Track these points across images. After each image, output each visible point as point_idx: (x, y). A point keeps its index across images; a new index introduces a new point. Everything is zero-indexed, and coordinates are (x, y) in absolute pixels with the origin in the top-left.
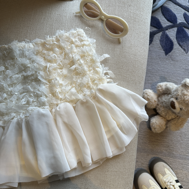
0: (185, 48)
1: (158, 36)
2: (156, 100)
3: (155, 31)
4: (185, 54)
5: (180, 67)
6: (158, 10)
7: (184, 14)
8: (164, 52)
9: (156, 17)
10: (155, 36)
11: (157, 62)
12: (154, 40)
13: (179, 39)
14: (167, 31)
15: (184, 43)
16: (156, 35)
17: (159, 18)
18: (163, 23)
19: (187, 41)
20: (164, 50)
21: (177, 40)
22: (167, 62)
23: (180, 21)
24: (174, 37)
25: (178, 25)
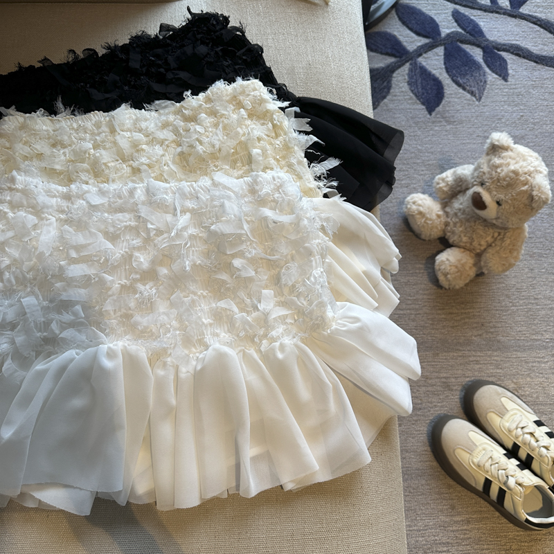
0: (474, 89)
1: (401, 75)
2: (441, 213)
3: (393, 62)
4: (477, 103)
5: (471, 134)
6: (389, 16)
7: (453, 12)
8: (424, 107)
9: (388, 30)
10: (394, 75)
11: (412, 134)
12: (393, 86)
13: (454, 72)
14: (420, 59)
15: (467, 77)
16: (397, 72)
17: (396, 33)
18: (406, 42)
19: (473, 72)
20: (423, 104)
21: (450, 76)
22: (437, 128)
23: (448, 31)
24: (440, 68)
25: (444, 39)
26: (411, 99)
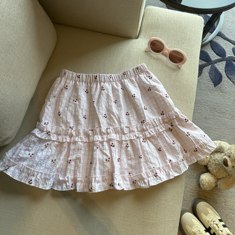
1: (207, 69)
3: (205, 64)
5: (229, 98)
6: (207, 45)
7: (233, 48)
8: (213, 84)
9: (206, 51)
10: (204, 69)
12: (203, 73)
13: (228, 72)
14: (216, 65)
15: (233, 75)
17: (208, 52)
18: (212, 56)
20: (213, 82)
21: (226, 73)
22: (216, 93)
23: (229, 56)
24: (223, 70)
25: (227, 59)
26: (208, 79)
